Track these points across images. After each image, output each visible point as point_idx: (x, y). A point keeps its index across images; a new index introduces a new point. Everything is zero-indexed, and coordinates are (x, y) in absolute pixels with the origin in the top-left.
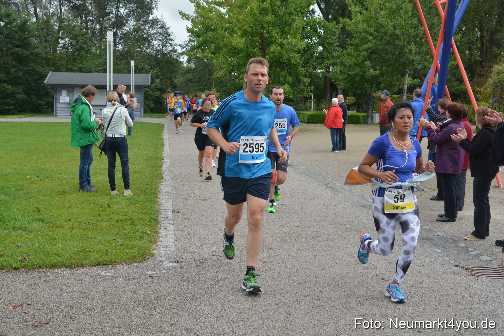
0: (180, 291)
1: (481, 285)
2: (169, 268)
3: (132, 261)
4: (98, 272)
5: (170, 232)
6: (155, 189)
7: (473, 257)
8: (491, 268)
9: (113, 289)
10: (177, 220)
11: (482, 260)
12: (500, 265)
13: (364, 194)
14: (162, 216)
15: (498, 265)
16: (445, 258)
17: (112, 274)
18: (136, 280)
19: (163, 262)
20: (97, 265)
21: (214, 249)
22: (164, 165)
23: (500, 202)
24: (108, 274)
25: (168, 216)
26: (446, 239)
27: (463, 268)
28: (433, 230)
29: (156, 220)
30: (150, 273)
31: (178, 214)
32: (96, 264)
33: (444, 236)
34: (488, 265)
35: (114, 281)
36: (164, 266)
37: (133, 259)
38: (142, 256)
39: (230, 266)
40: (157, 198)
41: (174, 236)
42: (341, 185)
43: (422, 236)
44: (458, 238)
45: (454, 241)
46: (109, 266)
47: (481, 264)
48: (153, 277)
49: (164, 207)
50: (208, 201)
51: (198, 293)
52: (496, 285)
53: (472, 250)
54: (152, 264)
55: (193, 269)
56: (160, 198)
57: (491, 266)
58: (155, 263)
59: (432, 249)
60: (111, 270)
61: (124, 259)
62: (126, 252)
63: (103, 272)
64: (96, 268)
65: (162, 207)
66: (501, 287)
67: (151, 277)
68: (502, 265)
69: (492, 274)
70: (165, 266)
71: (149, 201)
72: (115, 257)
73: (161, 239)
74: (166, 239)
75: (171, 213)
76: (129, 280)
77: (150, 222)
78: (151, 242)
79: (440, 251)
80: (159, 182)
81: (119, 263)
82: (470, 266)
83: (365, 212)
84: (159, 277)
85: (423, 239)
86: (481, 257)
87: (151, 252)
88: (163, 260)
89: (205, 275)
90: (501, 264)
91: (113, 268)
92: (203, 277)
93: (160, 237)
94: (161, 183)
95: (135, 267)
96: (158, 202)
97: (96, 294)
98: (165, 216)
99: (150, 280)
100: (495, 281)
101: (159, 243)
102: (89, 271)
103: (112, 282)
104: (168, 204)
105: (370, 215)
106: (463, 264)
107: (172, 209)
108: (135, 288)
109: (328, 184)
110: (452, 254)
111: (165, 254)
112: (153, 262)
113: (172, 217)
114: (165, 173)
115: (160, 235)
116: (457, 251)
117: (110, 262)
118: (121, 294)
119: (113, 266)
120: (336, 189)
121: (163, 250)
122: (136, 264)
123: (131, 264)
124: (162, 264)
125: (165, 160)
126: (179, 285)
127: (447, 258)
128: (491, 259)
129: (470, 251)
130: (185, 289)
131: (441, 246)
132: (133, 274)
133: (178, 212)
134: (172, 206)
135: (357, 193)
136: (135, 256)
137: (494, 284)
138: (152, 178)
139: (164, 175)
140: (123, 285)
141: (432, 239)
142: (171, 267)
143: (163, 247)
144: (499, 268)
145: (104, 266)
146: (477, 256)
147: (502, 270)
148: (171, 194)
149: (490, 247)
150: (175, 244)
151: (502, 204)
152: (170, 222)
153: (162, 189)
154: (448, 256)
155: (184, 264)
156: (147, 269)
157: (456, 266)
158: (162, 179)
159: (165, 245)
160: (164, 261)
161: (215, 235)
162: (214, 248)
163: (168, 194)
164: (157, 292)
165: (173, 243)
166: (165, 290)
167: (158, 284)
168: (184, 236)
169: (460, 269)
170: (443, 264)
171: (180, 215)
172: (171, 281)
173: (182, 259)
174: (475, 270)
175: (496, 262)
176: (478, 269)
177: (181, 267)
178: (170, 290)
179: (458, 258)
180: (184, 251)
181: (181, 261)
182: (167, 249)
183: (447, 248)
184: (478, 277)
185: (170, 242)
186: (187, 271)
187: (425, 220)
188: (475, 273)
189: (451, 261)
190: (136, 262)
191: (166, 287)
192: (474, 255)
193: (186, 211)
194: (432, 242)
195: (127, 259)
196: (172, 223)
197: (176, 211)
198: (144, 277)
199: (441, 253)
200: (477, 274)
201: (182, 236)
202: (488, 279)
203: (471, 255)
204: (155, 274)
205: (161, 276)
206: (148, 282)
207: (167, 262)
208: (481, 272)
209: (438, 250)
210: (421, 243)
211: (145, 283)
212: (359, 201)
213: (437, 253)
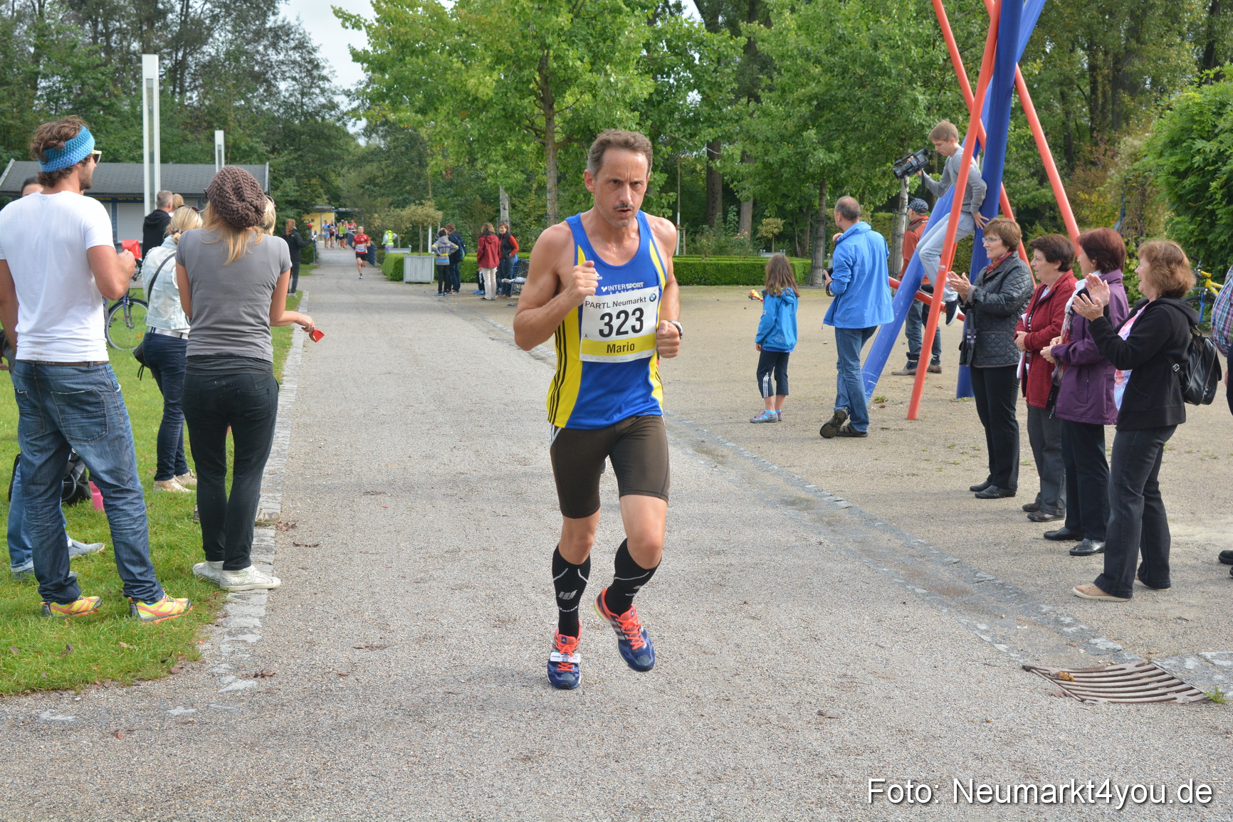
0: (252, 768)
2: (235, 696)
3: (132, 675)
4: (33, 712)
7: (1073, 641)
8: (1118, 672)
9: (64, 764)
10: (285, 550)
11: (1096, 650)
12: (1143, 665)
13: (793, 469)
15: (1137, 663)
16: (996, 645)
17: (70, 719)
18: (135, 735)
19: (222, 679)
20: (34, 691)
24: (59, 717)
25: (264, 541)
26: (1002, 591)
27: (1044, 674)
28: (968, 565)
30: (178, 711)
31: (291, 532)
32: (30, 689)
33: (997, 582)
34: (1112, 664)
35: (73, 738)
36: (220, 691)
37: (138, 671)
38: (163, 662)
41: (268, 598)
42: (734, 445)
43: (938, 582)
44: (1032, 588)
45: (1021, 596)
46: (65, 695)
47: (1093, 662)
48: (184, 724)
50: (379, 497)
51: (302, 772)
52: (1132, 724)
53: (1068, 620)
54: (189, 683)
55: (302, 695)
57: (1119, 666)
58: (198, 682)
59: (963, 621)
60: (69, 706)
61: (110, 670)
62: (122, 652)
63: (48, 712)
64: (28, 701)
66: (1145, 729)
68: (1150, 663)
69: (1121, 689)
70: (225, 690)
72: (85, 667)
73: (228, 607)
74: (241, 608)
75: (272, 533)
79: (983, 627)
81: (95, 684)
82: (1063, 667)
83: (791, 518)
84: (202, 724)
85: (940, 591)
86: (1093, 641)
87: (193, 648)
88: (222, 671)
89: (334, 713)
90: (1145, 661)
91: (78, 699)
93: (225, 602)
95: (140, 694)
97: (10, 781)
99: (174, 733)
100: (1129, 712)
101: (223, 621)
102: (7, 710)
103: (66, 741)
104: (271, 505)
105: (805, 526)
106: (1045, 662)
108: (129, 759)
109: (703, 442)
110: (1016, 636)
111: (233, 652)
112: (193, 679)
113: (272, 542)
115: (229, 596)
116: (1029, 625)
117: (70, 681)
118: (83, 778)
119: (77, 695)
120: (723, 456)
121: (227, 642)
122: (143, 685)
123: (129, 685)
124: (218, 683)
126: (252, 746)
127: (1002, 647)
128: (1119, 647)
129: (1062, 625)
130: (269, 759)
131: (989, 613)
132: (131, 715)
133: (293, 527)
134: (278, 512)
135: (776, 468)
136: (145, 661)
137: (1127, 722)
140: (95, 751)
141: (964, 592)
142: (240, 693)
143: (230, 633)
144: (1141, 672)
145: (54, 695)
146: (1083, 638)
147: (1150, 677)
148: (282, 478)
150: (264, 623)
152: (264, 559)
154: (1004, 639)
155: (280, 683)
156: (172, 699)
157: (1027, 669)
159: (237, 626)
160: (226, 675)
163: (276, 477)
164: (187, 772)
165: (260, 618)
166: (210, 763)
167: (196, 744)
168: (295, 597)
169: (1038, 678)
170: (992, 663)
171: (298, 537)
172: (233, 735)
173: (275, 668)
174: (1075, 679)
175: (1133, 657)
176: (1085, 675)
177: (269, 692)
178: (226, 765)
179: (1029, 645)
180: (287, 643)
181: (272, 673)
182: (240, 639)
183: (1002, 618)
184: (1085, 700)
185: (254, 617)
186: (283, 705)
187: (947, 538)
188: (1076, 688)
189: (1012, 655)
190: (143, 679)
191: (215, 755)
192: (1074, 633)
193: (316, 525)
194: (964, 599)
195: (122, 671)
196: (268, 561)
197: (287, 524)
198: (158, 725)
199: (987, 631)
200: (1081, 693)
201: (290, 597)
202: (1112, 706)
203: (1067, 634)
204: (193, 713)
205: (208, 721)
206: (168, 740)
207: (234, 677)
208: (1093, 684)
209: (980, 623)
210: (935, 605)
211: (159, 743)
212: (779, 488)
213: (976, 632)
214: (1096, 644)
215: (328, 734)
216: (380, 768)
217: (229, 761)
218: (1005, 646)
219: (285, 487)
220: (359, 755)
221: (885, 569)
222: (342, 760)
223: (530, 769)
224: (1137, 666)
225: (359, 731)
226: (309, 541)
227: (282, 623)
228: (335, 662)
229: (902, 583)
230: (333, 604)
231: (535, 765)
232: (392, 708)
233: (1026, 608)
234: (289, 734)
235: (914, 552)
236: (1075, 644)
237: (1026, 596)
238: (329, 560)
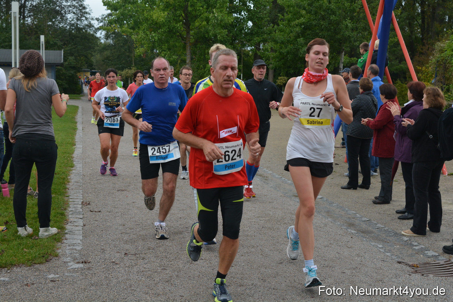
0: (86, 298)
1: (427, 285)
2: (74, 270)
3: (31, 262)
5: (77, 228)
6: (64, 179)
7: (418, 252)
8: (437, 264)
9: (7, 297)
10: (87, 213)
11: (428, 255)
14: (70, 209)
15: (445, 261)
16: (386, 253)
17: (7, 279)
18: (35, 286)
19: (68, 264)
21: (127, 247)
22: (75, 151)
23: (445, 191)
24: (2, 279)
26: (388, 232)
27: (406, 265)
28: (373, 221)
29: (63, 214)
30: (52, 276)
31: (88, 206)
33: (385, 229)
34: (435, 261)
35: (9, 287)
36: (68, 268)
37: (33, 260)
38: (43, 257)
39: (145, 266)
40: (66, 189)
41: (83, 232)
42: (271, 172)
43: (361, 228)
45: (396, 234)
46: (3, 270)
47: (426, 260)
48: (55, 281)
49: (73, 199)
50: (123, 192)
51: (106, 300)
52: (443, 284)
53: (416, 244)
54: (55, 265)
55: (103, 270)
56: (69, 189)
57: (437, 262)
58: (58, 265)
59: (372, 243)
60: (6, 274)
61: (22, 260)
62: (25, 253)
65: (71, 199)
66: (449, 286)
67: (52, 281)
68: (450, 260)
69: (439, 271)
70: (70, 268)
71: (56, 193)
72: (11, 258)
73: (67, 236)
74: (72, 236)
75: (80, 206)
76: (27, 285)
77: (55, 216)
78: (55, 239)
79: (381, 246)
80: (69, 171)
81: (16, 265)
82: (414, 262)
84: (63, 281)
85: (362, 232)
86: (426, 252)
87: (55, 251)
88: (68, 261)
89: (117, 277)
90: (448, 260)
91: (9, 271)
92: (115, 281)
93: (66, 233)
94: (72, 172)
95: (35, 270)
96: (66, 192)
98: (73, 209)
99: (51, 285)
100: (442, 279)
101: (65, 241)
103: (6, 288)
104: (78, 195)
106: (407, 260)
107: (82, 201)
108: (34, 294)
110: (394, 249)
111: (71, 254)
113: (81, 210)
114: (76, 160)
115: (66, 231)
116: (399, 246)
117: (5, 264)
119: (8, 270)
120: (267, 177)
121: (69, 249)
122: (37, 266)
123: (30, 266)
124: (67, 265)
125: (78, 146)
127: (389, 254)
128: (437, 254)
129: (413, 246)
130: (92, 294)
131: (383, 241)
132: (32, 278)
133: (89, 204)
134: (82, 198)
135: (290, 182)
136: (36, 256)
137: (442, 283)
138: (61, 166)
139: (74, 163)
140: (19, 292)
141: (371, 232)
142: (76, 269)
143: (69, 246)
144: (447, 264)
146: (422, 251)
147: (450, 266)
148: (81, 184)
149: (436, 240)
150: (83, 242)
151: (447, 193)
152: (79, 216)
153: (72, 178)
154: (389, 251)
155: (93, 265)
156: (48, 272)
157: (399, 263)
158: (73, 167)
159: (71, 243)
160: (70, 262)
161: (130, 230)
162: (128, 245)
163: (79, 184)
164: (59, 299)
165: (81, 240)
166: (68, 296)
167: (61, 289)
168: (94, 232)
169: (404, 266)
170: (385, 260)
171: (91, 208)
172: (76, 285)
173: (90, 259)
174: (420, 267)
175: (443, 258)
176: (423, 265)
177: (89, 269)
178: (75, 297)
179: (400, 254)
180: (93, 250)
181: (89, 262)
182: (73, 248)
183: (388, 243)
184: (424, 275)
185: (78, 240)
186: (95, 274)
187: (364, 211)
188: (420, 270)
189: (393, 257)
190: (36, 264)
191: (70, 293)
192: (418, 249)
193: (98, 203)
194: (372, 235)
195: (26, 260)
196: (80, 217)
197: (86, 203)
198: (44, 281)
199: (382, 248)
200: (422, 272)
201: (92, 232)
202: (435, 277)
203: (415, 249)
204: (58, 277)
205: (64, 280)
206: (49, 287)
207: (73, 263)
208: (427, 269)
209: (379, 244)
210: (360, 237)
211: (45, 288)
212: (291, 190)
213: (378, 248)
214: (427, 253)
215: (115, 285)
216: (138, 298)
217: (76, 295)
218: (390, 254)
219: (83, 188)
220: (129, 293)
221: (338, 223)
222: (122, 295)
223: (200, 298)
224: (445, 262)
225: (128, 284)
226: (96, 210)
227: (90, 242)
228: (114, 257)
229: (346, 229)
230: (110, 234)
231: (202, 297)
232: (140, 275)
233: (398, 239)
234: (99, 285)
235: (350, 216)
236: (419, 253)
237: (398, 234)
238: (106, 217)
